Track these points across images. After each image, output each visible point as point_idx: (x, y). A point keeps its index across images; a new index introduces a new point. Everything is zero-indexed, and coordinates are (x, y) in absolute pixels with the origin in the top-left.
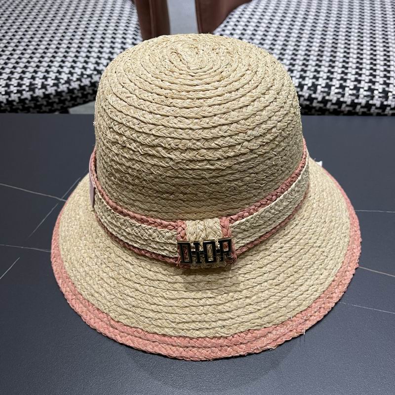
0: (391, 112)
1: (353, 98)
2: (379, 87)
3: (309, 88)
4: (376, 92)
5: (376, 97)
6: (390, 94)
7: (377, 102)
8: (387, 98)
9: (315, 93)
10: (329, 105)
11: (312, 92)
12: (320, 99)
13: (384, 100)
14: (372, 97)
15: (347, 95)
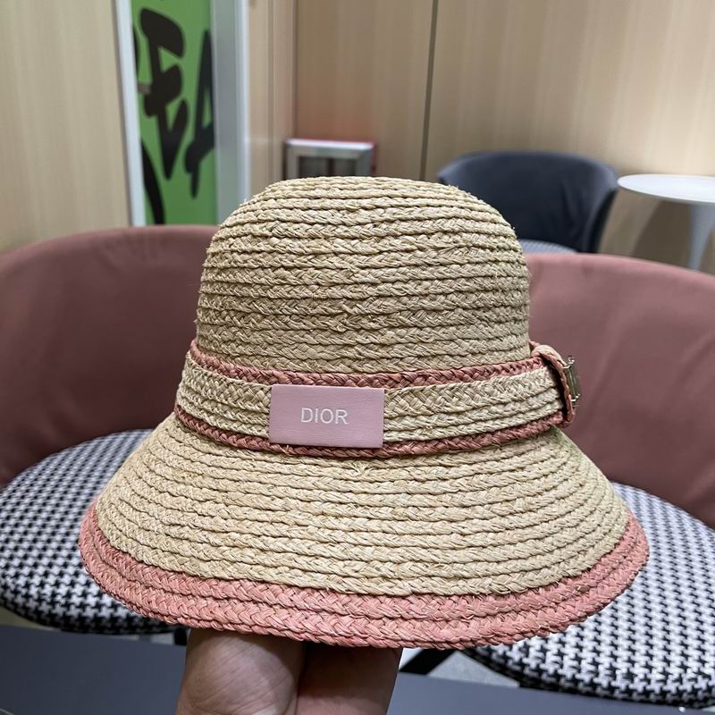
0: (621, 696)
1: (574, 671)
2: (605, 661)
3: (520, 649)
4: (601, 668)
5: (601, 675)
6: (618, 672)
7: (603, 680)
8: (614, 676)
9: (527, 656)
10: (544, 676)
11: (523, 655)
12: (533, 665)
13: (611, 679)
14: (597, 674)
15: (566, 666)
